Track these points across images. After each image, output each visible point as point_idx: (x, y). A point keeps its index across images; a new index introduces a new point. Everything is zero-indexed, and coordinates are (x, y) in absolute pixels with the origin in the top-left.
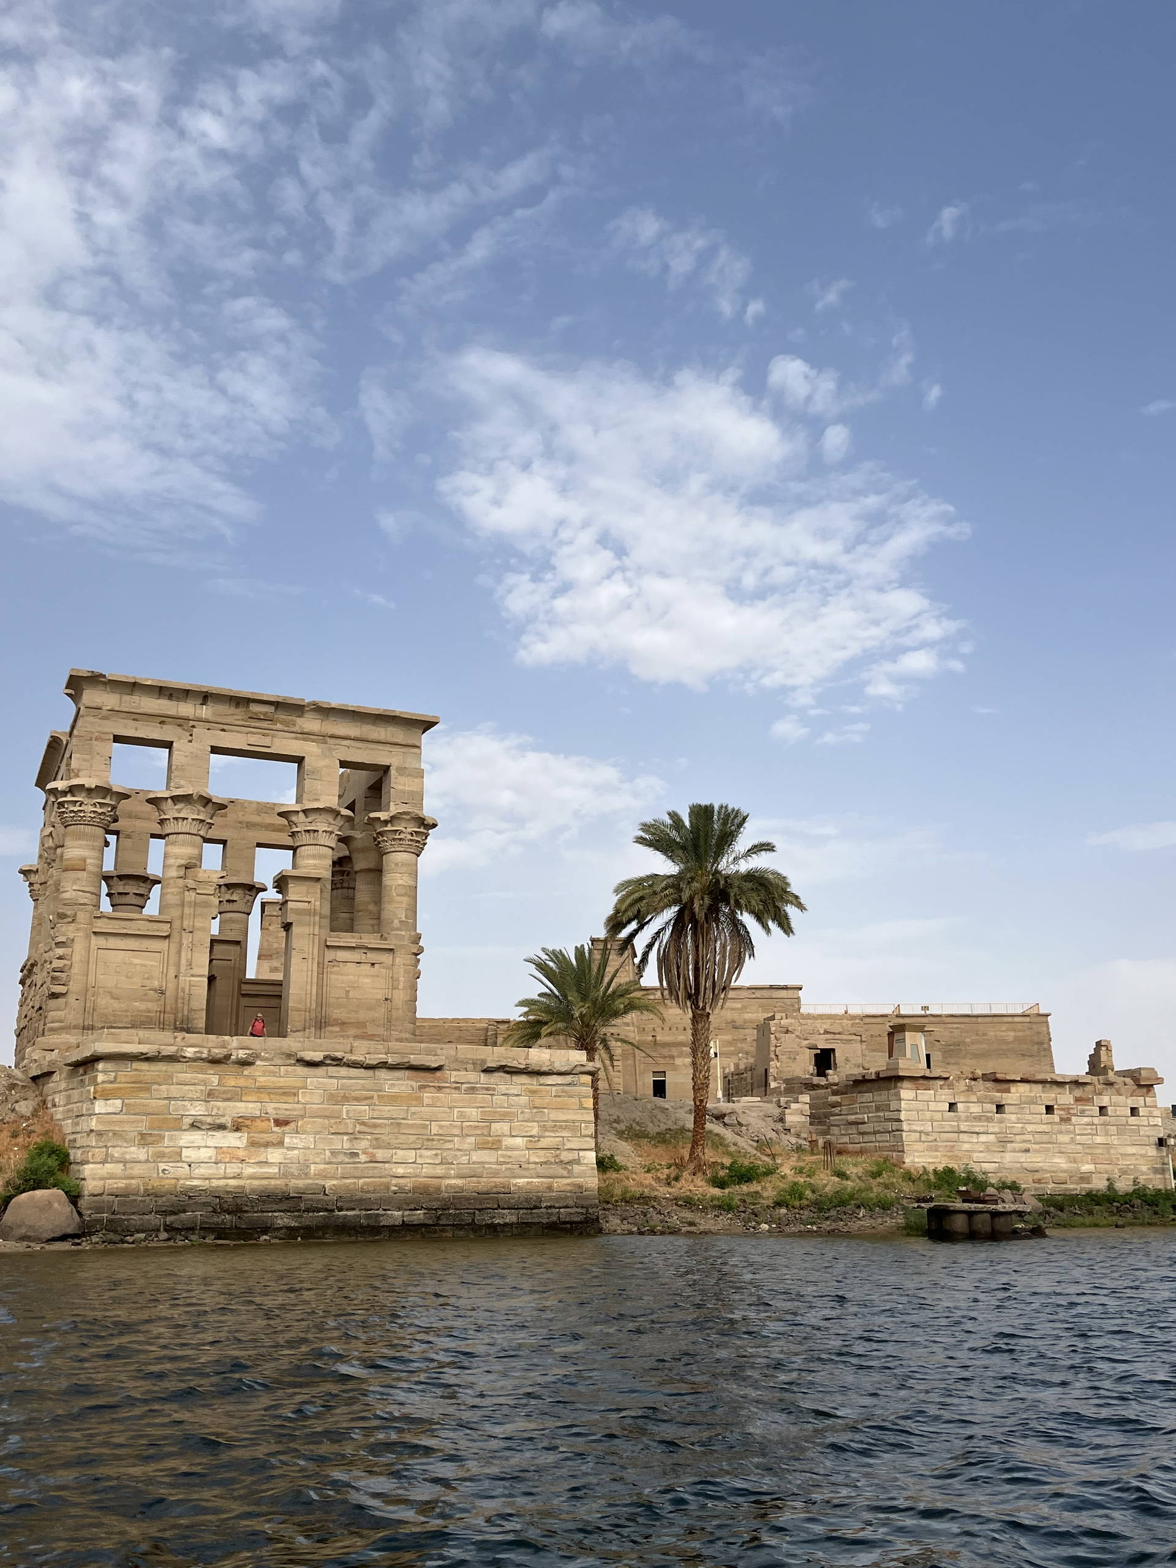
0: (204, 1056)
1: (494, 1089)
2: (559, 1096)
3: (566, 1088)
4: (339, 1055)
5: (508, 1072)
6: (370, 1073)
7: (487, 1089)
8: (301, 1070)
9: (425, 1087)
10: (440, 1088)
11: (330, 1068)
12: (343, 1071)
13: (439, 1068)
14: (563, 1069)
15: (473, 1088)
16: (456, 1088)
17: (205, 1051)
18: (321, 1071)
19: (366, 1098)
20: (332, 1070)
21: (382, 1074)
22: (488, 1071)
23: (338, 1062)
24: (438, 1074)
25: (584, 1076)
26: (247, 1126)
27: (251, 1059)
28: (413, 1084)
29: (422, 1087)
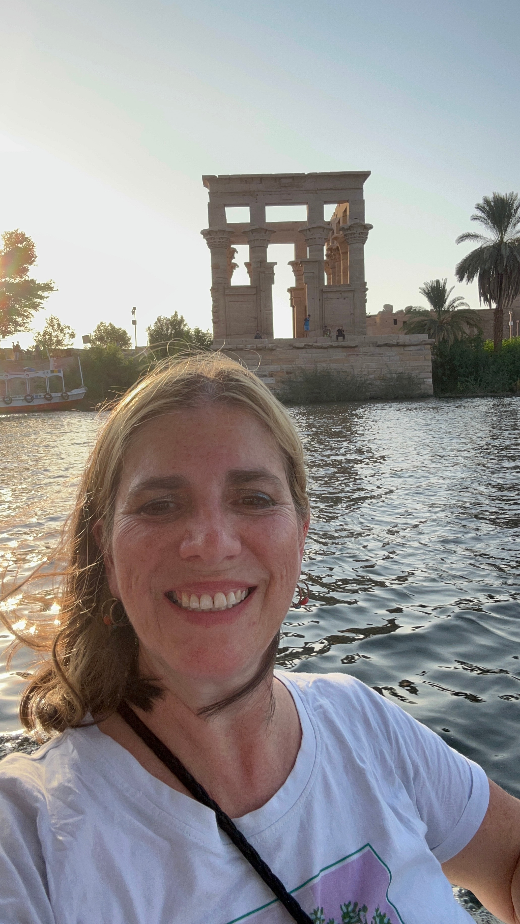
0: (255, 348)
1: (382, 354)
2: (414, 355)
3: (419, 351)
4: (310, 344)
5: (389, 346)
6: (326, 350)
7: (380, 354)
8: (296, 351)
9: (351, 355)
10: (357, 355)
11: (308, 350)
12: (314, 350)
13: (356, 347)
14: (416, 343)
15: (373, 354)
16: (364, 355)
17: (255, 345)
18: (304, 351)
19: (324, 361)
20: (309, 350)
21: (331, 351)
22: (379, 346)
23: (311, 347)
24: (356, 349)
25: (426, 345)
26: (275, 375)
27: (274, 348)
28: (345, 354)
29: (349, 355)
